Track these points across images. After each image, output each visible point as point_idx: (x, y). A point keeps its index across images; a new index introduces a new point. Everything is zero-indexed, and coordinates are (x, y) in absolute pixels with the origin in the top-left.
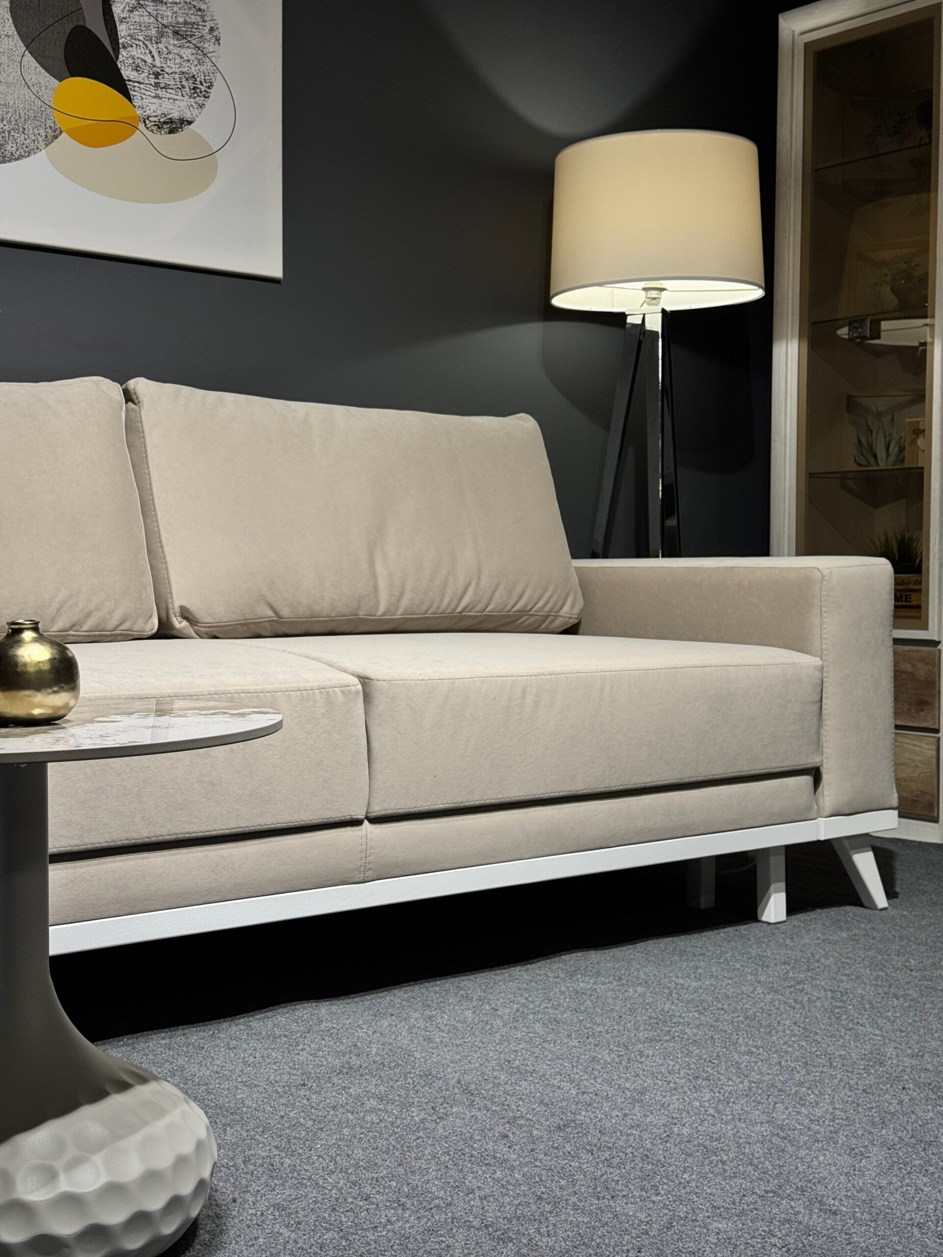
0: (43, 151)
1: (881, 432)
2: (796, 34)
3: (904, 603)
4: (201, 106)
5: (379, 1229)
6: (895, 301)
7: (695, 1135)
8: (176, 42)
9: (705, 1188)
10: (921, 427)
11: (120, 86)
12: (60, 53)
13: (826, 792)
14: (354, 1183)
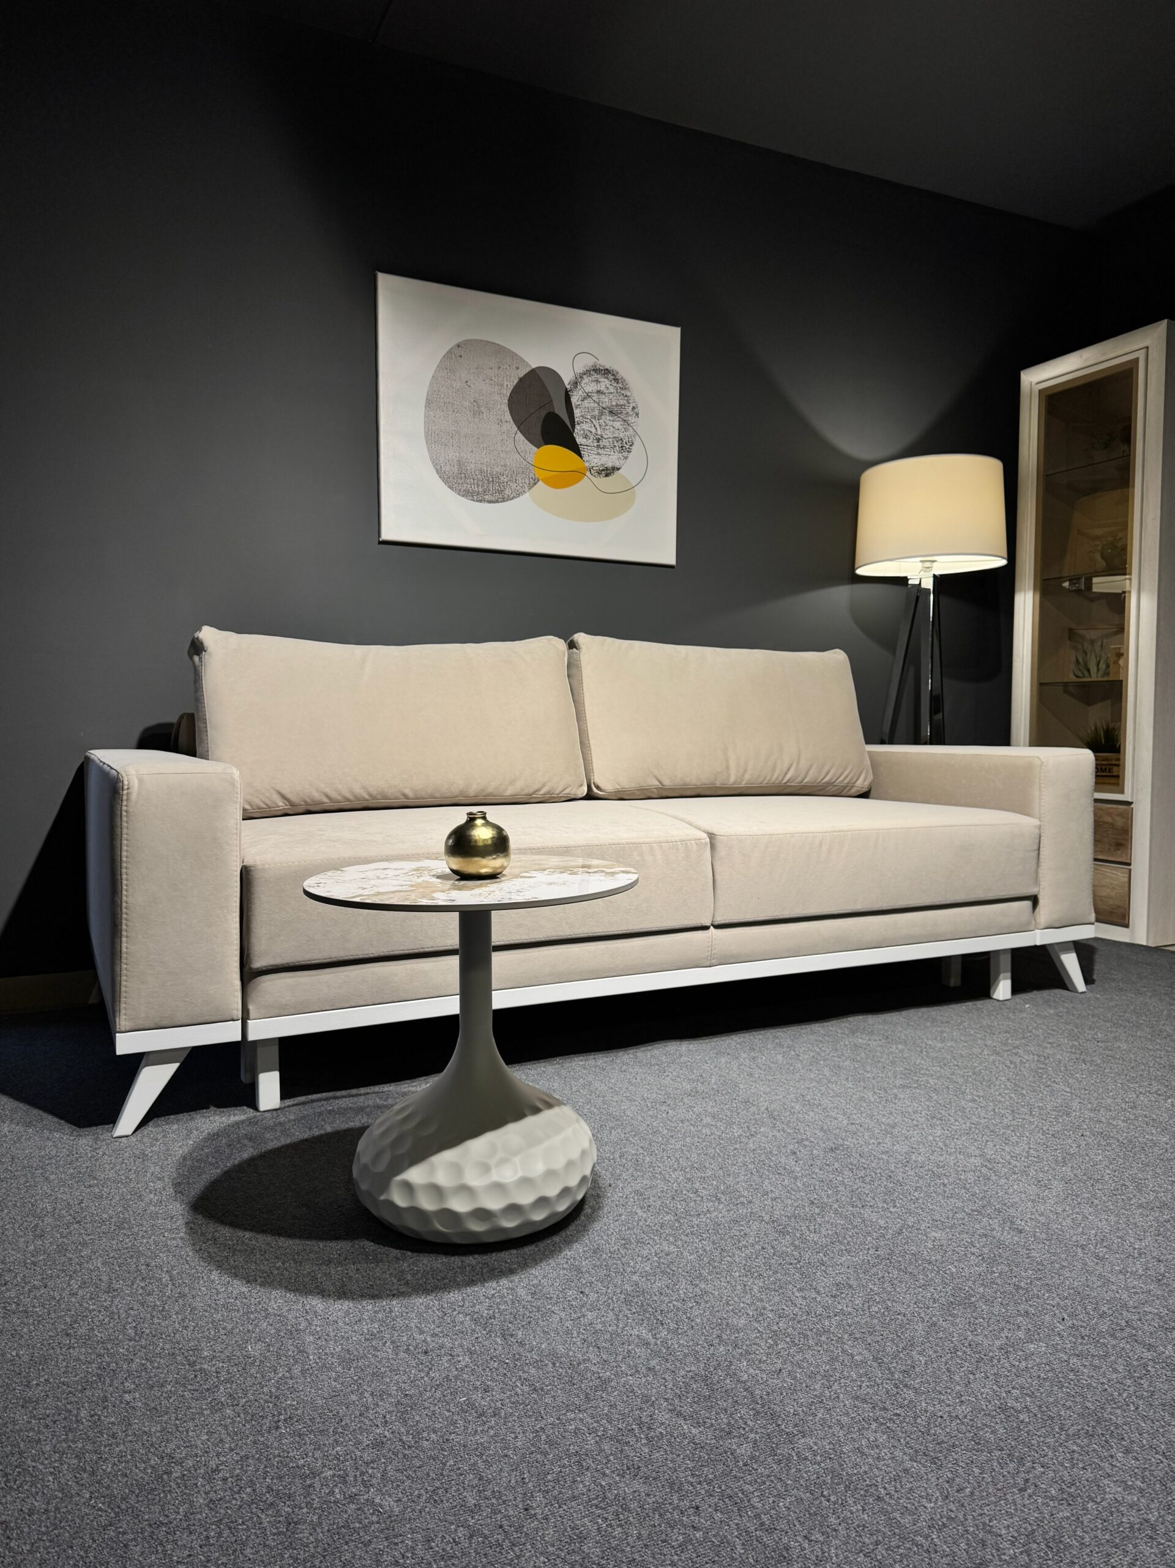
0: (528, 493)
1: (1093, 653)
2: (1033, 384)
3: (1108, 774)
4: (626, 458)
5: (701, 1216)
6: (1104, 564)
7: (927, 1163)
8: (611, 418)
9: (929, 1205)
10: (1122, 651)
11: (575, 449)
12: (538, 430)
13: (1042, 912)
14: (689, 1180)
